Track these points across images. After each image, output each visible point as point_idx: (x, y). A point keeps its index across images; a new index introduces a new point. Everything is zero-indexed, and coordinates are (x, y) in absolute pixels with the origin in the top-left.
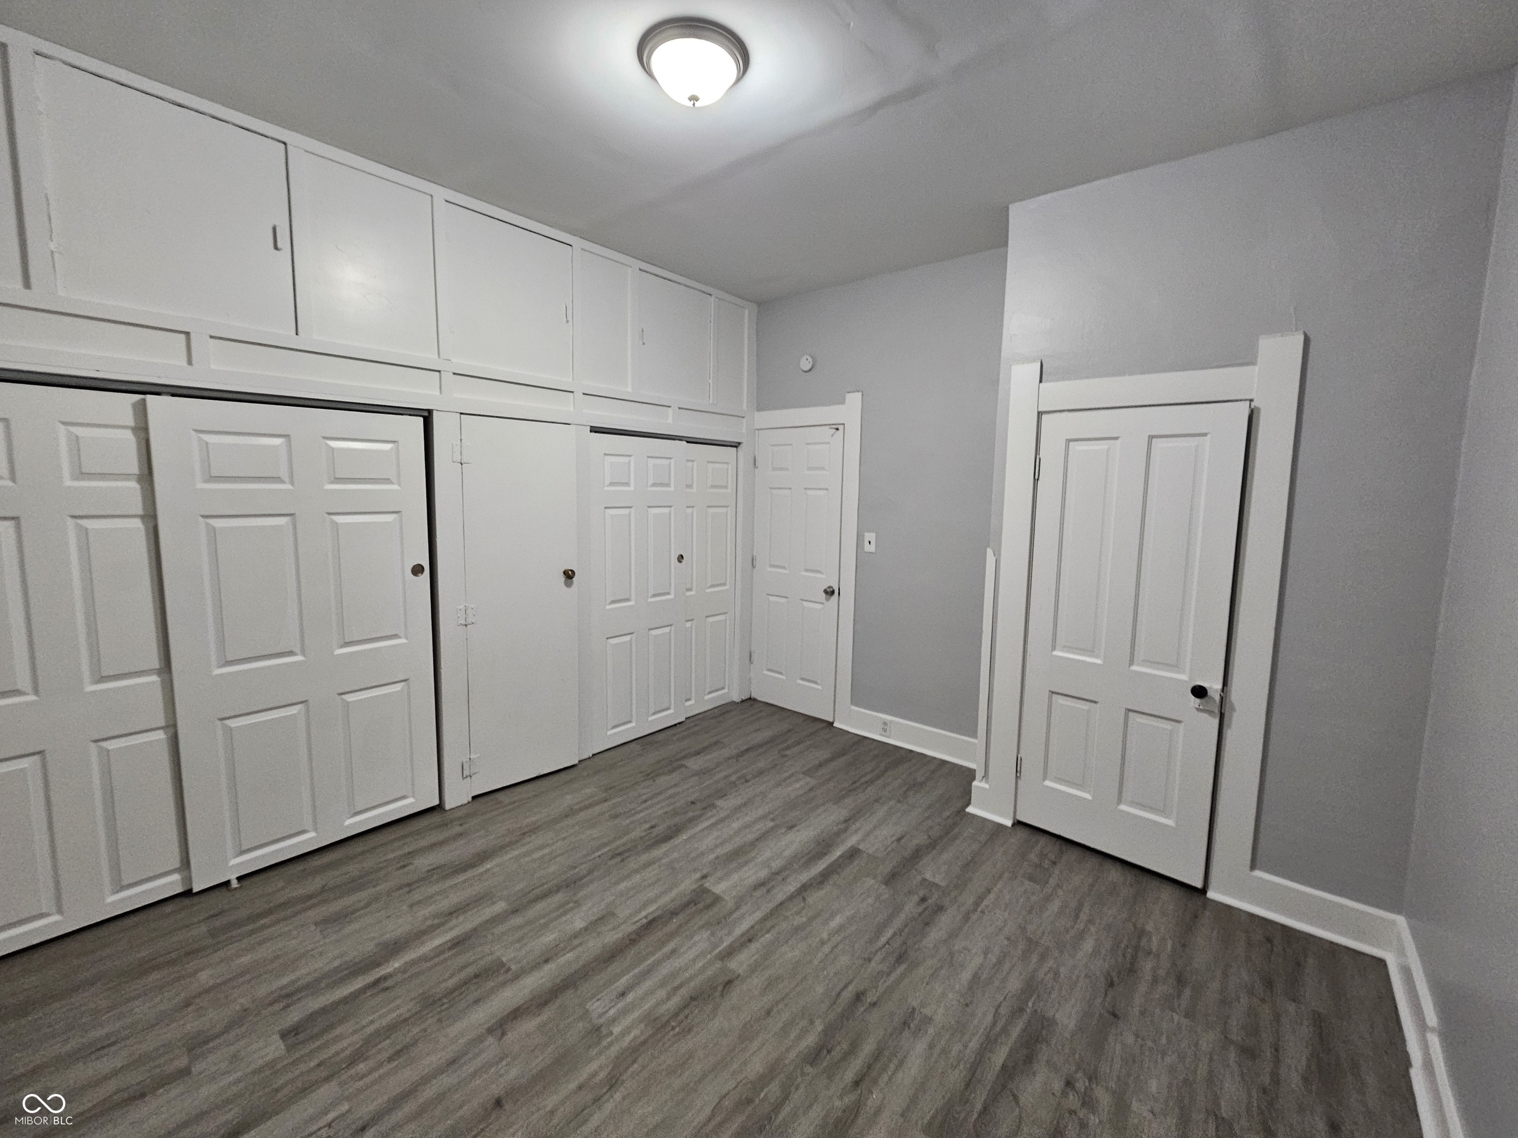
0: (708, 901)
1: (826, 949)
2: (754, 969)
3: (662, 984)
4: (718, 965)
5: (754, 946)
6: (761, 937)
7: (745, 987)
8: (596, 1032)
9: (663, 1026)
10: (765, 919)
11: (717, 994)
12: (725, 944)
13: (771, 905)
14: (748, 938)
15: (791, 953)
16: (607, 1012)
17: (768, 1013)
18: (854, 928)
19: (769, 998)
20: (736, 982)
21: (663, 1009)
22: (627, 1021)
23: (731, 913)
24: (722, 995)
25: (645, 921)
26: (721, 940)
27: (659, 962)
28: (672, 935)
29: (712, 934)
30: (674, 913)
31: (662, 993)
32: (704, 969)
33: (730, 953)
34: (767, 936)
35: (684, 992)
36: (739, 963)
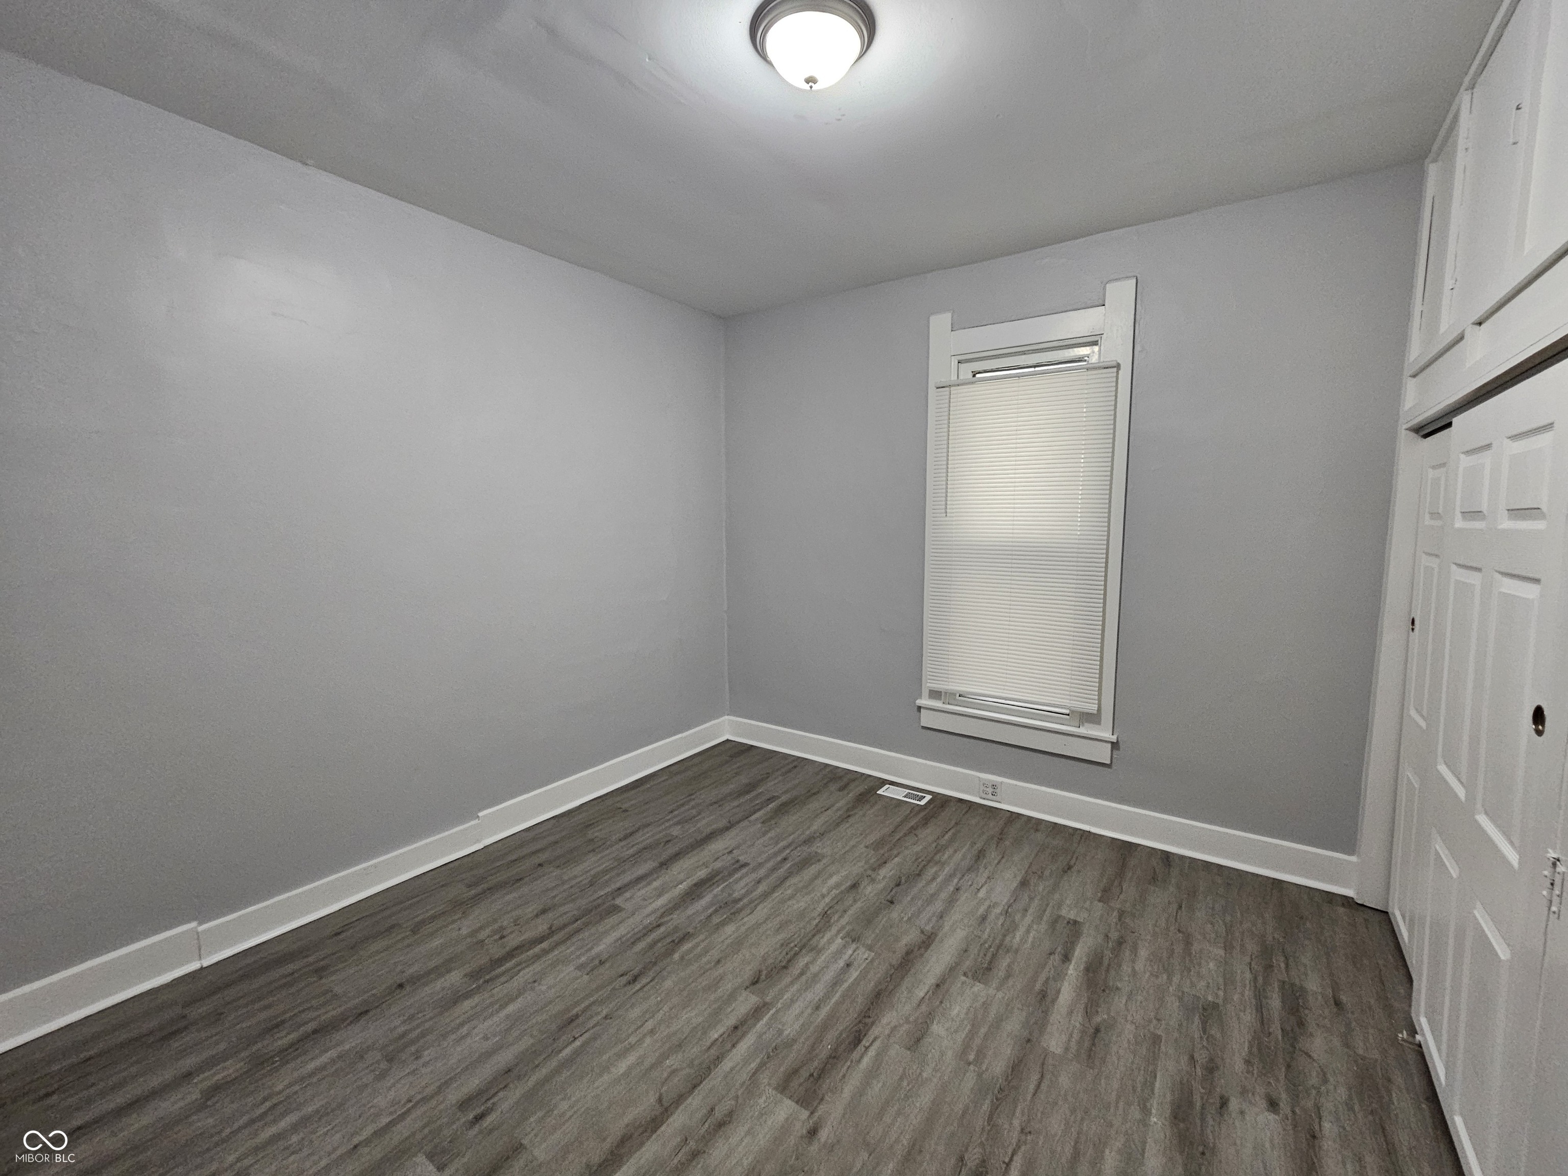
0: (795, 1084)
1: (649, 1025)
2: (732, 996)
3: (815, 978)
4: (768, 999)
5: (731, 1021)
6: (724, 1033)
7: (739, 980)
8: (854, 938)
9: (804, 946)
10: (719, 1059)
11: (764, 973)
12: (765, 1020)
13: (706, 1085)
14: (738, 1030)
15: (693, 1016)
16: (854, 951)
17: (719, 962)
18: (605, 1057)
19: (716, 973)
20: (747, 983)
21: (807, 959)
22: (833, 948)
23: (762, 1065)
24: (760, 971)
25: (865, 1042)
26: (769, 1025)
27: (827, 996)
28: (825, 1027)
29: (780, 1032)
30: (834, 1058)
31: (814, 969)
32: (782, 993)
33: (757, 1012)
34: (716, 1036)
35: (795, 970)
36: (746, 1002)
